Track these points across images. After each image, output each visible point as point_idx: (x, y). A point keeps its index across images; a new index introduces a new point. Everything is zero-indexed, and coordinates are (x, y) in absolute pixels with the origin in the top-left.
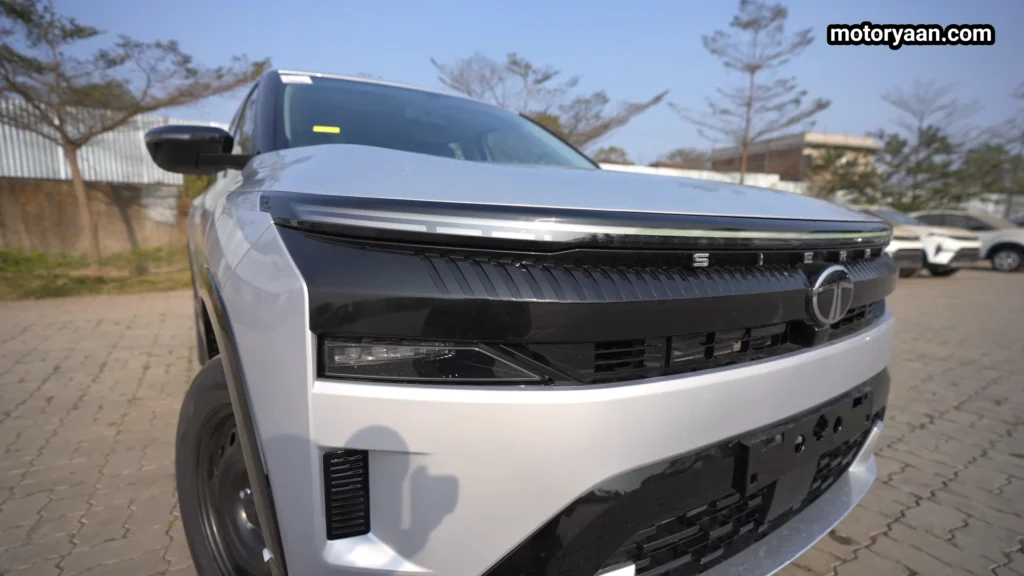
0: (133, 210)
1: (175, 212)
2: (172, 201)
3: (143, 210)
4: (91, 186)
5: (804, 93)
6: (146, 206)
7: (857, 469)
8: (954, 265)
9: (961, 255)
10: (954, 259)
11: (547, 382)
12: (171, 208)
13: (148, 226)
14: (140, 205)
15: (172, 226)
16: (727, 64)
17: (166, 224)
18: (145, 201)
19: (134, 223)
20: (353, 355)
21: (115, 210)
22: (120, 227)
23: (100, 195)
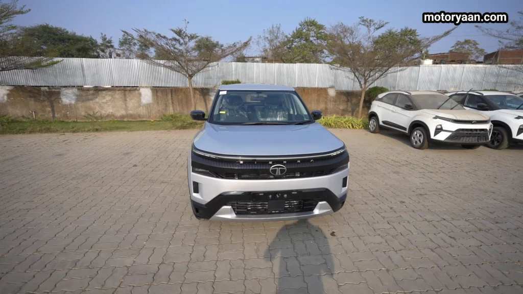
0: (207, 97)
4: (195, 89)
6: (211, 96)
11: (217, 177)
14: (209, 95)
18: (210, 94)
19: (207, 101)
20: (197, 170)
21: (202, 97)
22: (203, 103)
23: (198, 92)
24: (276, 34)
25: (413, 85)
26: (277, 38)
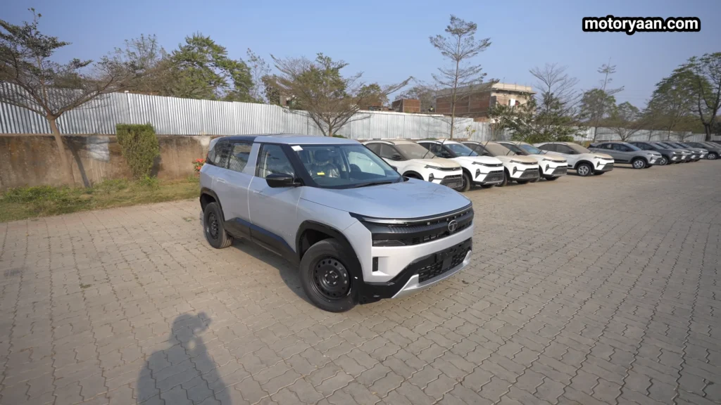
0: (81, 152)
1: (108, 152)
2: (106, 145)
3: (88, 152)
5: (485, 74)
6: (90, 150)
7: (465, 262)
8: (555, 175)
9: (558, 170)
10: (554, 172)
11: (406, 245)
12: (105, 150)
13: (91, 161)
14: (86, 149)
15: (107, 161)
16: (444, 53)
17: (103, 161)
18: (88, 146)
19: (82, 159)
21: (70, 153)
24: (149, 50)
25: (365, 132)
26: (152, 55)
